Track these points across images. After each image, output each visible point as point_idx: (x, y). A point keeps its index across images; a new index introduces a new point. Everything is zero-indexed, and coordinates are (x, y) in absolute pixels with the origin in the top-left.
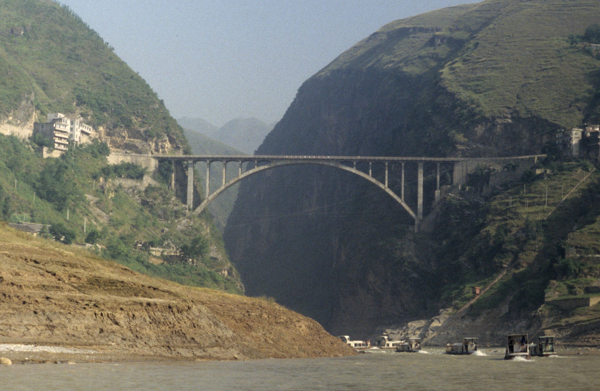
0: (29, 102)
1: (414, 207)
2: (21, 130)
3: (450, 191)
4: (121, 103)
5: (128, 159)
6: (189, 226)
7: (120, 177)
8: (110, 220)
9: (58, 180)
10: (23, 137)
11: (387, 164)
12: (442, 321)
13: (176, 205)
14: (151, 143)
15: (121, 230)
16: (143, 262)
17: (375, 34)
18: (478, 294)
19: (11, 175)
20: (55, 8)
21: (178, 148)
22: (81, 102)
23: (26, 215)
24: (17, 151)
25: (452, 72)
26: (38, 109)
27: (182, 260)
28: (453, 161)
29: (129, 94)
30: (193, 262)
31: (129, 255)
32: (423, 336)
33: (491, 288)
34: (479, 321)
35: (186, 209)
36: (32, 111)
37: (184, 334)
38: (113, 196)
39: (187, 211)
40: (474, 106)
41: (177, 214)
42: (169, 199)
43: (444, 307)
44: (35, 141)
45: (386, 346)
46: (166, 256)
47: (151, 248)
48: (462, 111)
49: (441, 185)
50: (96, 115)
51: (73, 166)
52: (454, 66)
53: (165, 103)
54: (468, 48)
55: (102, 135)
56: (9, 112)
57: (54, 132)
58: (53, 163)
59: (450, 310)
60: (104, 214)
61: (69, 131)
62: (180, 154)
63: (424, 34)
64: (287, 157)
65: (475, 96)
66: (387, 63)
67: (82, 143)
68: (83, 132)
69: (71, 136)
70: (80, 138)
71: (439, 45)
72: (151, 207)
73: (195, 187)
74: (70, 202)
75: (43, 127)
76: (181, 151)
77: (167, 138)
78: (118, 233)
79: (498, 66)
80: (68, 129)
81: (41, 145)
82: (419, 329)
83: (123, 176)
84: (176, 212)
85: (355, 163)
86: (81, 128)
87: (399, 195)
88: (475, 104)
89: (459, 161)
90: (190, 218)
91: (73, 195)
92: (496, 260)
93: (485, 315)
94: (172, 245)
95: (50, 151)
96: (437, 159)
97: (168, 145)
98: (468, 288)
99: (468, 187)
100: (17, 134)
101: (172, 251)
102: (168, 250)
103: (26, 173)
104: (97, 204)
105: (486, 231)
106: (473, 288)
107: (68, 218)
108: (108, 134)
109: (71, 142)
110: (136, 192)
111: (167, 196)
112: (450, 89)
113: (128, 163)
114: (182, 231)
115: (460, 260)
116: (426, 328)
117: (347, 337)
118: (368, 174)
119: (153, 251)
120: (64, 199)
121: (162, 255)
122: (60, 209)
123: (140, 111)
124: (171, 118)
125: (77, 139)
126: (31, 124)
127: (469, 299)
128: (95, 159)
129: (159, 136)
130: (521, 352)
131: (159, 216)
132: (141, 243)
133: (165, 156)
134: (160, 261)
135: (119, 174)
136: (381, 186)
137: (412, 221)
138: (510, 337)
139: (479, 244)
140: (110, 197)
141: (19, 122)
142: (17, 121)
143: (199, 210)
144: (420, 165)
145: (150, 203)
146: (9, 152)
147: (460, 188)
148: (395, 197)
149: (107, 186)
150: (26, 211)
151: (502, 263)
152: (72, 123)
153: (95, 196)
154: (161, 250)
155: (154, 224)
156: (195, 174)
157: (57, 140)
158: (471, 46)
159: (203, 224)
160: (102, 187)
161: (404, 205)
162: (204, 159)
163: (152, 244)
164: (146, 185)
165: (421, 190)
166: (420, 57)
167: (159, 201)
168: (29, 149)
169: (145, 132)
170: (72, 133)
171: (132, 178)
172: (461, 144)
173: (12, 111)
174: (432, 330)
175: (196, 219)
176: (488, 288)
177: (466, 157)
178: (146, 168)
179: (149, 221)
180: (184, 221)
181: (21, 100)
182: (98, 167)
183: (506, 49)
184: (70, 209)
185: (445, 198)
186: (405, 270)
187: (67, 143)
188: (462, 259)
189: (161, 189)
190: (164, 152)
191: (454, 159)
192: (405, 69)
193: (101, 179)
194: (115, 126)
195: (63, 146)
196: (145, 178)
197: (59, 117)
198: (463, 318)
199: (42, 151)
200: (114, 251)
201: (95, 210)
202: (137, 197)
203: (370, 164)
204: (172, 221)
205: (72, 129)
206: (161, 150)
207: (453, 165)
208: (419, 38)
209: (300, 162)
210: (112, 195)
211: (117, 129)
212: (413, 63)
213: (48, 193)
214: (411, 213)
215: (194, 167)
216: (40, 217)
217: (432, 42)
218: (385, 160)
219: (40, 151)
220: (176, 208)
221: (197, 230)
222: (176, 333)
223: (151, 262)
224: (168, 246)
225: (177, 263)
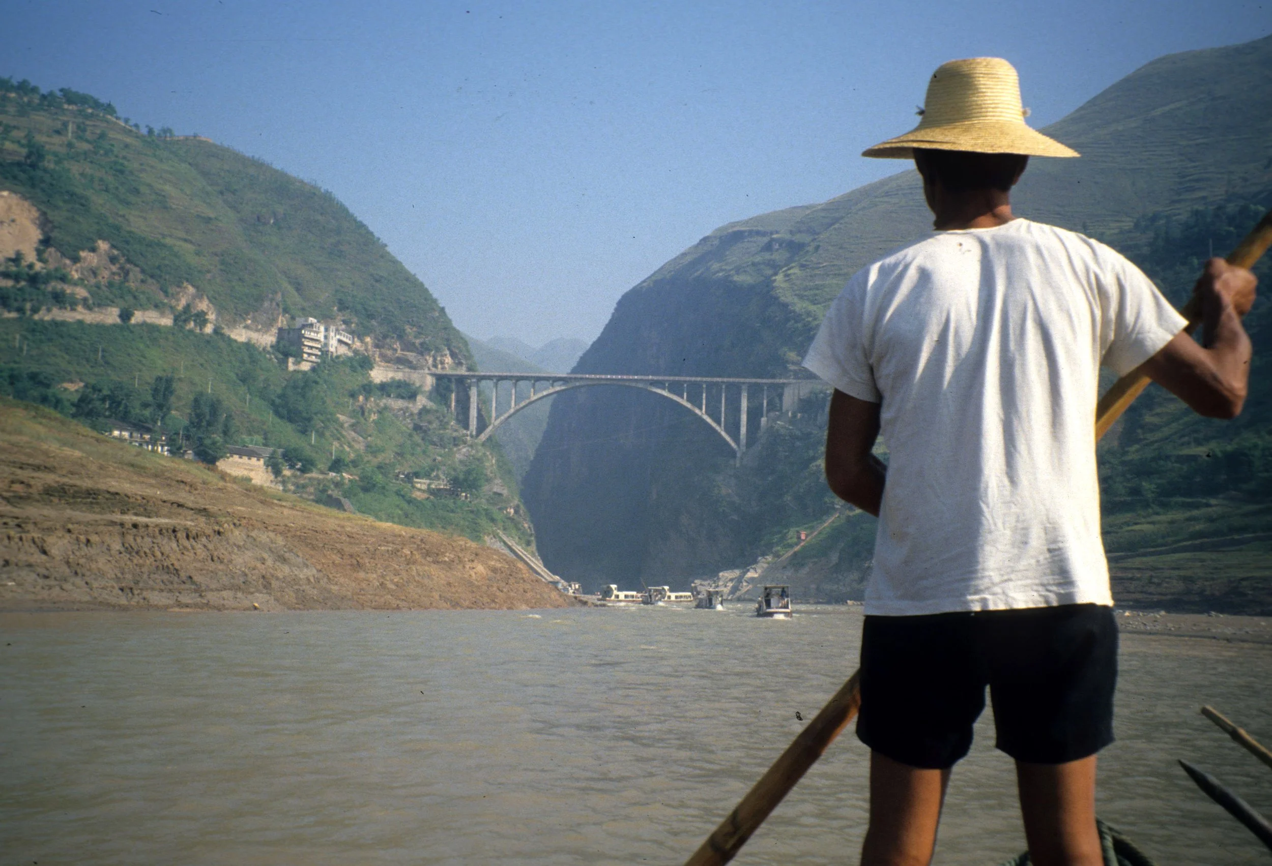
0: (274, 304)
1: (735, 436)
2: (260, 337)
3: (778, 418)
4: (393, 310)
5: (399, 376)
6: (470, 455)
7: (389, 396)
8: (368, 446)
9: (303, 396)
10: (264, 344)
11: (704, 386)
12: (759, 571)
13: (456, 431)
14: (428, 358)
15: (380, 458)
16: (403, 496)
17: (705, 240)
18: (804, 540)
19: (242, 389)
20: (315, 194)
21: (460, 364)
22: (343, 307)
23: (258, 438)
24: (254, 362)
25: (787, 278)
26: (287, 312)
27: (453, 494)
28: (784, 384)
29: (402, 298)
30: (466, 497)
31: (387, 487)
32: (735, 589)
33: (820, 533)
34: (804, 571)
35: (467, 436)
36: (279, 314)
37: (177, 570)
38: (376, 418)
39: (469, 438)
40: (810, 319)
41: (456, 441)
42: (447, 423)
43: (764, 555)
44: (278, 351)
45: (666, 599)
46: (433, 489)
47: (416, 480)
48: (796, 325)
49: (768, 411)
50: (362, 323)
51: (325, 381)
52: (789, 272)
53: (447, 310)
54: (807, 251)
55: (370, 347)
56: (247, 314)
57: (303, 340)
58: (300, 376)
59: (769, 558)
60: (361, 438)
61: (322, 339)
62: (463, 371)
63: (759, 238)
64: (587, 376)
65: (812, 308)
66: (718, 272)
67: (339, 353)
68: (340, 341)
69: (326, 345)
70: (336, 348)
71: (777, 250)
72: (425, 432)
73: (479, 411)
74: (318, 422)
75: (289, 333)
76: (464, 368)
77: (448, 352)
78: (375, 462)
79: (842, 272)
80: (321, 337)
81: (287, 355)
82: (731, 580)
83: (392, 396)
84: (455, 439)
85: (667, 385)
86: (338, 337)
87: (719, 423)
88: (811, 316)
89: (790, 384)
90: (471, 446)
91: (322, 414)
92: (826, 499)
93: (811, 565)
94: (442, 477)
95: (297, 363)
96: (764, 381)
97: (448, 360)
98: (792, 532)
99: (799, 415)
100: (255, 341)
101: (442, 484)
102: (436, 482)
103: (265, 388)
104: (353, 426)
105: (816, 466)
106: (798, 532)
107: (313, 442)
108: (377, 346)
109: (324, 352)
110: (407, 414)
111: (445, 420)
112: (783, 299)
113: (400, 380)
114: (461, 462)
115: (785, 499)
116: (739, 580)
117: (614, 586)
118: (683, 398)
119: (418, 483)
120: (309, 420)
121: (429, 488)
122: (304, 432)
123: (415, 319)
124: (454, 329)
125: (332, 349)
126: (274, 330)
127: (791, 546)
128: (355, 374)
129: (438, 350)
130: (781, 608)
131: (434, 444)
132: (403, 474)
133: (444, 373)
134: (426, 495)
135: (387, 393)
136: (697, 411)
137: (733, 453)
138: (766, 589)
139: (807, 481)
140: (371, 419)
141: (260, 327)
142: (257, 326)
143: (483, 437)
144: (744, 387)
145: (424, 428)
146: (242, 362)
147: (790, 414)
148: (714, 425)
149: (368, 406)
150: (257, 433)
151: (833, 503)
152: (326, 330)
153: (351, 417)
154: (428, 481)
155: (424, 452)
156: (479, 395)
157: (306, 350)
158: (811, 249)
159: (488, 453)
160: (362, 408)
161: (723, 434)
162: (489, 378)
163: (417, 475)
164: (421, 407)
165: (744, 418)
166: (754, 264)
167: (434, 425)
168: (270, 359)
169: (422, 344)
170: (326, 341)
171: (403, 398)
172: (793, 363)
173: (251, 313)
174: (747, 582)
175: (480, 448)
176: (816, 533)
177: (799, 378)
178: (421, 386)
179: (419, 448)
180: (464, 450)
181: (263, 300)
182: (357, 383)
183: (852, 252)
184: (317, 432)
185: (772, 427)
186: (724, 511)
187: (319, 353)
188: (788, 498)
189: (437, 411)
190: (443, 368)
191: (785, 381)
192: (736, 278)
193: (361, 398)
194: (385, 337)
195: (314, 357)
196: (419, 398)
197: (310, 322)
198: (784, 567)
199: (287, 362)
200: (368, 483)
201: (349, 434)
202: (408, 421)
203: (685, 385)
204: (450, 449)
205: (326, 337)
206: (440, 366)
207: (783, 388)
208: (755, 242)
209: (603, 382)
210: (374, 417)
211: (388, 340)
212: (745, 271)
213: (289, 411)
214: (733, 444)
215: (478, 387)
216: (275, 440)
217: (768, 247)
218: (702, 381)
219: (284, 362)
220: (455, 434)
221: (478, 460)
222: (163, 569)
223: (414, 496)
224: (437, 478)
225: (446, 497)
